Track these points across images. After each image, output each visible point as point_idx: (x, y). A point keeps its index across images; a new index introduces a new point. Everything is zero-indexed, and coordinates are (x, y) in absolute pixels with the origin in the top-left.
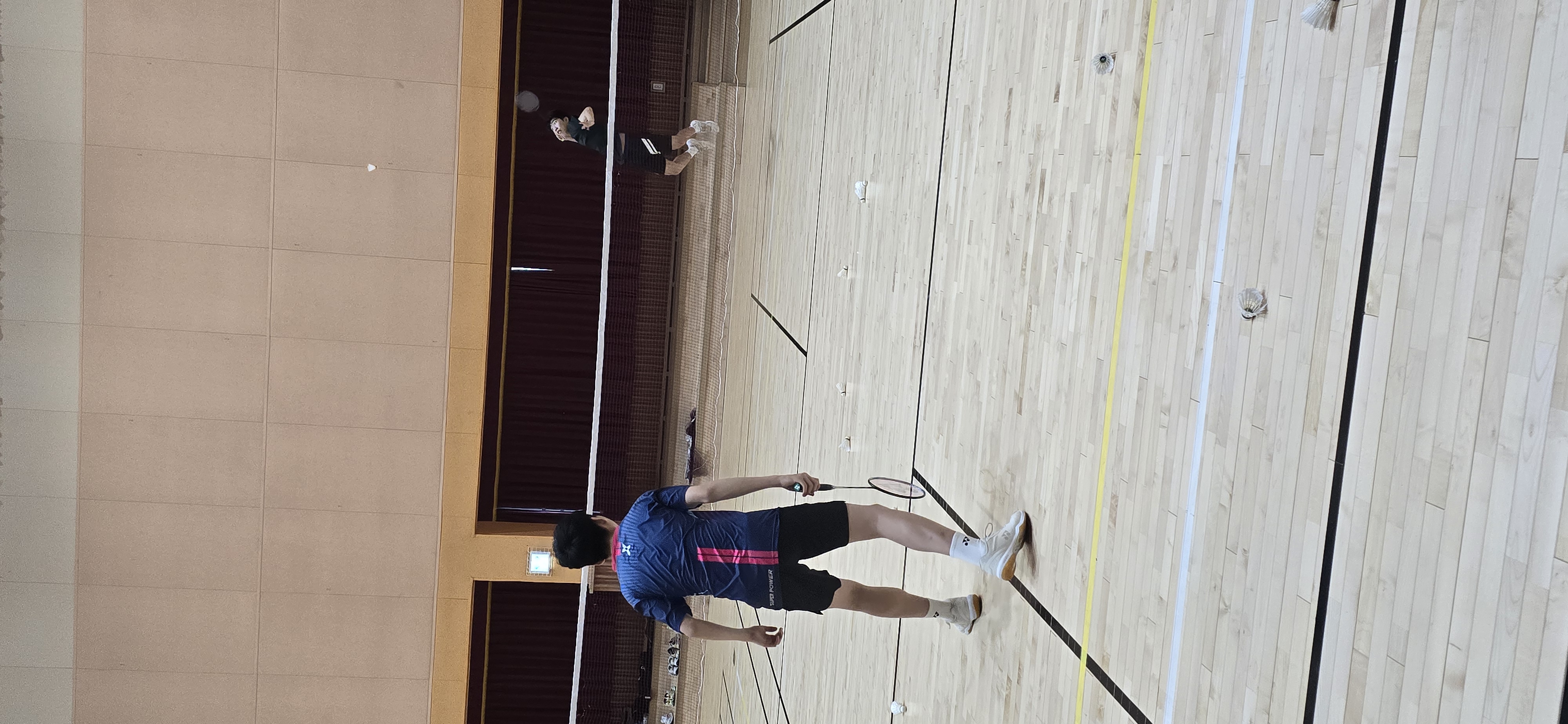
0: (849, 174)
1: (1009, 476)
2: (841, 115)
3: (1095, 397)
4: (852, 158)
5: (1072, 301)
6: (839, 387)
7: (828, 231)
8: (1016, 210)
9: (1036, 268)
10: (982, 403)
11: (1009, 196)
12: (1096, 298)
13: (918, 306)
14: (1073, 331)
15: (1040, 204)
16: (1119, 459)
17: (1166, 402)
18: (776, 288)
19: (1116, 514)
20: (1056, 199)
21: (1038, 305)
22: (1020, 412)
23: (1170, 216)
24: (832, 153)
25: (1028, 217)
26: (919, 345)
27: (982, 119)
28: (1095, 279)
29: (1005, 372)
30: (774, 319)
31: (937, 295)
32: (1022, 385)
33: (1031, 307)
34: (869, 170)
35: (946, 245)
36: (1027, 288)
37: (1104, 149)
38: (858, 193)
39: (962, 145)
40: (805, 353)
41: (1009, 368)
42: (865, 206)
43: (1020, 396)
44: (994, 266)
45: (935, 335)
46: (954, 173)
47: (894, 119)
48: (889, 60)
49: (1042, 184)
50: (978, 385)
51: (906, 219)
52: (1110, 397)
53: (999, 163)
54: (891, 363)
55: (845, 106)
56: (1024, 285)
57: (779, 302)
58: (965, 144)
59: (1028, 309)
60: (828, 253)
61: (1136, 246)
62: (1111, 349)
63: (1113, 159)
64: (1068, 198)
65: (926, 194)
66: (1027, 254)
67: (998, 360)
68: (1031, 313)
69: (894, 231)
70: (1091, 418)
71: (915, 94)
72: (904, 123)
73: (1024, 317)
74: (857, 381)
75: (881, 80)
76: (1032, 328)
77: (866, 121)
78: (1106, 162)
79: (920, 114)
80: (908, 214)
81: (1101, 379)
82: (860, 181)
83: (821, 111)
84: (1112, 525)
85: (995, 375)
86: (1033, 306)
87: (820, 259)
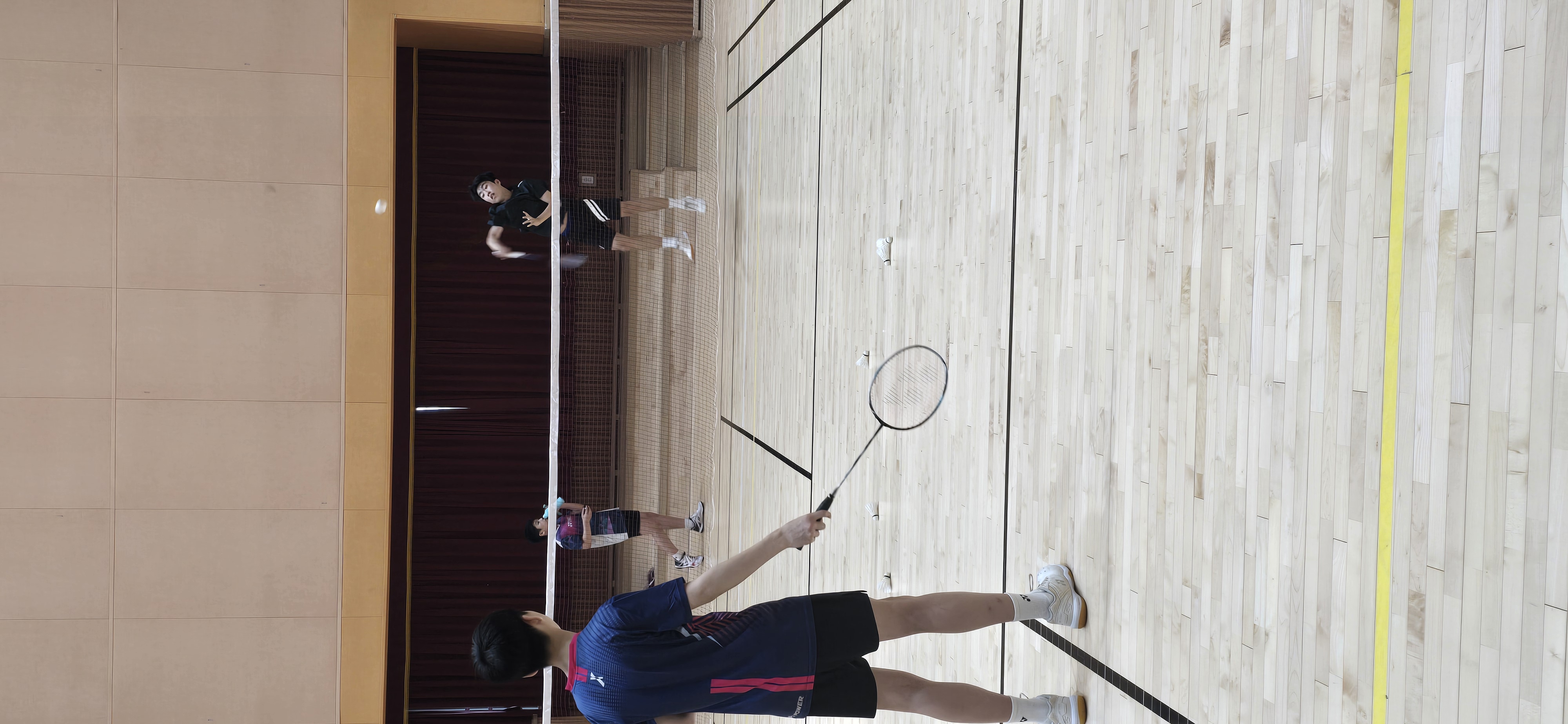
0: (862, 235)
1: (1188, 591)
2: (842, 166)
3: (1355, 452)
4: (864, 215)
5: (1290, 317)
6: (869, 510)
7: (833, 314)
8: (1161, 213)
9: (1211, 285)
10: (1123, 493)
11: (1146, 196)
12: (1340, 302)
13: (992, 380)
14: (1296, 360)
15: (1208, 192)
16: (1420, 533)
17: (1517, 433)
18: (758, 402)
19: (1423, 622)
20: (1240, 178)
21: (1220, 335)
22: (1200, 495)
23: (1489, 145)
24: (831, 216)
25: (1188, 217)
26: (999, 430)
27: (1084, 107)
28: (1335, 278)
29: (1164, 442)
30: (758, 441)
31: (1024, 359)
32: (1199, 455)
33: (1206, 342)
34: (894, 220)
35: (1035, 289)
36: (1195, 317)
37: (1331, 84)
38: (881, 253)
39: (1051, 150)
40: (809, 476)
41: (1172, 433)
42: (890, 271)
43: (1198, 471)
44: (1127, 298)
45: (1026, 413)
46: (1041, 187)
47: (929, 147)
48: (916, 76)
49: (1210, 165)
50: (1113, 469)
51: (961, 270)
52: (1388, 446)
53: (1121, 156)
54: (952, 464)
55: (848, 152)
56: (1188, 313)
57: (764, 418)
58: (1058, 147)
59: (1200, 345)
60: (836, 342)
61: (1419, 207)
62: (1382, 371)
63: (1352, 95)
64: (1264, 171)
65: (992, 231)
66: (1190, 269)
67: (1150, 427)
68: (1207, 350)
69: (942, 291)
70: (1350, 481)
71: (962, 106)
72: (947, 149)
73: (1194, 358)
74: (896, 497)
75: (904, 105)
76: (1212, 369)
77: (882, 164)
78: (1337, 102)
79: (973, 130)
80: (965, 263)
81: (1365, 421)
82: (880, 237)
83: (810, 170)
84: (1414, 640)
85: (1144, 448)
86: (1211, 339)
87: (824, 353)
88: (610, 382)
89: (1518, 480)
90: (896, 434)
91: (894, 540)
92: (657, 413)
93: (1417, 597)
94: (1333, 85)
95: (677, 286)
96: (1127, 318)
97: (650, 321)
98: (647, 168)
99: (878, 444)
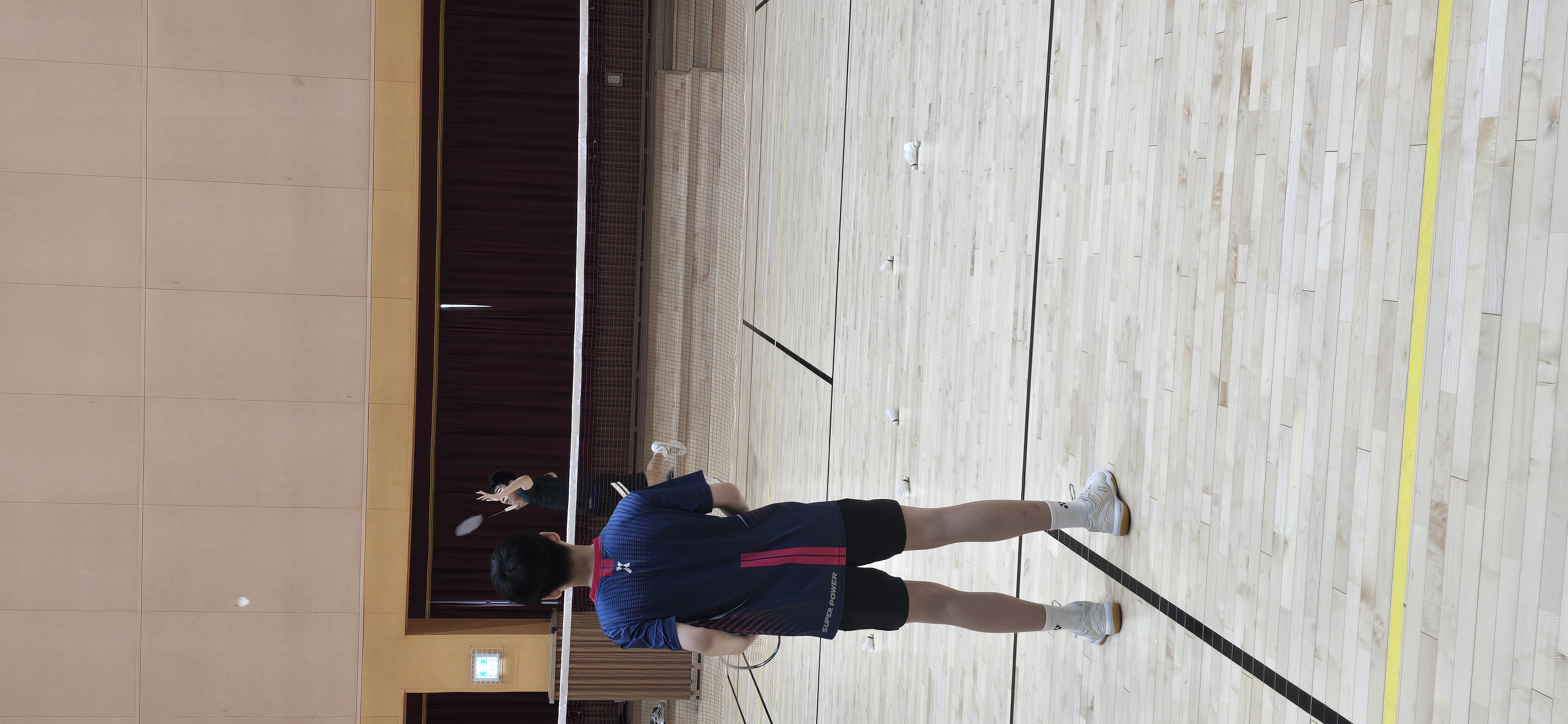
0: (889, 139)
1: (1208, 498)
2: (871, 68)
3: (1382, 362)
4: (892, 118)
5: (1322, 224)
6: (890, 415)
7: (858, 219)
8: (1195, 118)
9: (1243, 190)
10: (1146, 400)
11: (1180, 101)
12: (1374, 211)
13: (1017, 287)
14: (1327, 268)
15: (1243, 98)
16: (1445, 443)
17: (1549, 343)
18: (780, 306)
19: (1445, 531)
20: (1276, 84)
21: (1250, 242)
22: (1224, 403)
23: (1533, 51)
24: (858, 119)
25: (1222, 124)
26: (1023, 337)
27: (1120, 9)
28: (1369, 184)
29: (1189, 350)
30: (779, 346)
31: (1050, 265)
32: (1224, 364)
33: (1236, 250)
34: (922, 126)
35: (1064, 195)
36: (1225, 223)
38: (908, 157)
39: (1084, 53)
40: (830, 380)
41: (1198, 341)
42: (917, 176)
43: (1223, 379)
44: (1157, 205)
45: (1051, 320)
46: (1073, 91)
47: (960, 49)
49: (1247, 70)
50: (1137, 377)
51: (989, 175)
52: (1416, 356)
53: (1156, 60)
54: (974, 370)
55: (877, 55)
56: (1219, 218)
57: (786, 323)
58: (1091, 50)
59: (1229, 253)
60: (860, 247)
61: (1459, 114)
62: (1413, 281)
64: (1301, 76)
65: (1022, 136)
66: (1222, 176)
67: (1175, 334)
68: (1236, 258)
69: (969, 196)
70: (1377, 390)
71: (995, 8)
72: (978, 52)
73: (1223, 266)
74: (917, 403)
75: (936, 6)
76: (1240, 277)
77: (912, 66)
78: (1379, 6)
79: (1005, 32)
80: (993, 167)
81: (1394, 331)
82: (907, 141)
83: (839, 72)
84: (1434, 549)
85: (1169, 356)
86: (1240, 247)
87: (848, 258)
88: (633, 285)
89: (1548, 390)
90: (918, 340)
91: (914, 445)
92: (679, 316)
93: (1439, 507)
95: (702, 189)
96: (1156, 226)
97: (674, 223)
98: (674, 67)
99: (900, 347)
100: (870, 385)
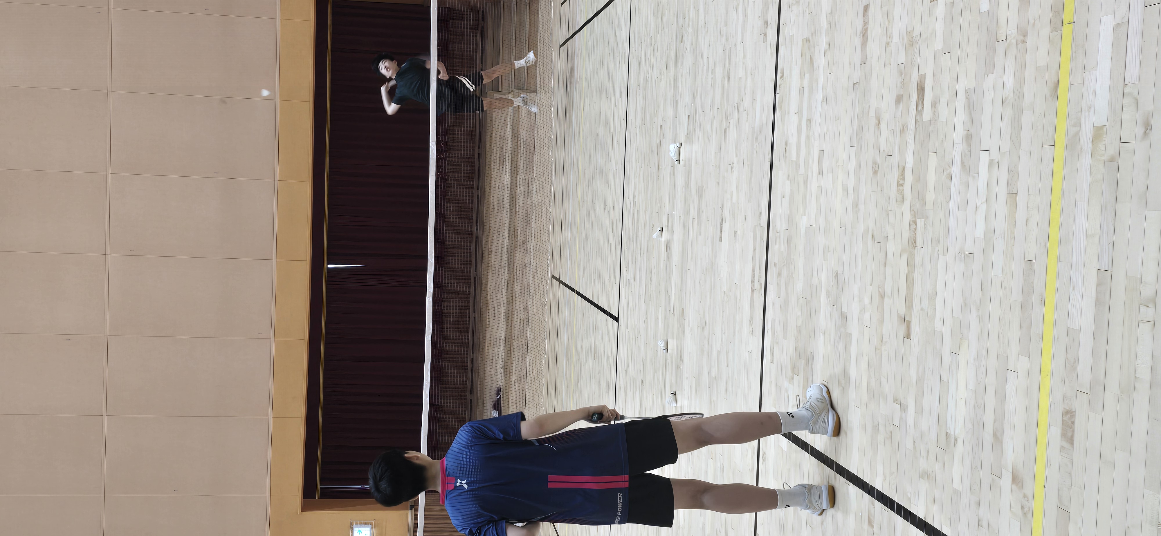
0: (658, 141)
1: (898, 407)
2: (645, 89)
3: (1024, 305)
4: (661, 126)
5: (978, 204)
6: (661, 345)
7: (636, 200)
8: (884, 126)
9: (920, 180)
10: (851, 334)
11: (872, 114)
12: (1016, 194)
13: (754, 250)
14: (982, 236)
15: (919, 111)
16: (1072, 366)
17: (1147, 292)
18: (579, 264)
19: (1073, 431)
20: (943, 102)
21: (925, 217)
22: (908, 336)
23: (1131, 77)
24: (636, 127)
25: (903, 130)
26: (759, 287)
27: (827, 47)
28: (1013, 174)
29: (882, 297)
30: (579, 294)
31: (779, 234)
32: (908, 307)
33: (915, 223)
34: (683, 131)
35: (788, 183)
36: (907, 204)
37: (1013, 31)
38: (673, 155)
39: (802, 78)
40: (616, 319)
41: (888, 290)
42: (680, 168)
43: (907, 318)
44: (857, 190)
45: (779, 274)
46: (794, 107)
47: (710, 76)
48: (701, 23)
49: (921, 91)
50: (844, 316)
51: (732, 168)
52: (1050, 301)
53: (855, 84)
54: (723, 311)
55: (650, 79)
56: (903, 201)
57: (583, 277)
58: (807, 76)
59: (910, 225)
60: (638, 220)
61: (1078, 123)
62: (1047, 245)
63: (1029, 39)
64: (961, 95)
65: (757, 139)
66: (904, 168)
67: (871, 285)
68: (916, 229)
69: (718, 183)
70: (1021, 327)
71: (736, 45)
72: (723, 77)
73: (906, 235)
74: (681, 336)
75: (692, 44)
76: (919, 243)
77: (675, 88)
78: (1017, 44)
79: (743, 63)
80: (735, 162)
81: (1033, 283)
82: (672, 143)
83: (621, 93)
84: (1066, 445)
85: (867, 301)
86: (919, 221)
87: (629, 229)
88: (470, 249)
89: (1147, 327)
90: (681, 290)
91: (679, 367)
92: (504, 272)
93: (1069, 415)
94: (1015, 31)
95: (521, 178)
96: (856, 205)
97: (501, 203)
98: (500, 90)
99: (668, 296)
100: (646, 322)
